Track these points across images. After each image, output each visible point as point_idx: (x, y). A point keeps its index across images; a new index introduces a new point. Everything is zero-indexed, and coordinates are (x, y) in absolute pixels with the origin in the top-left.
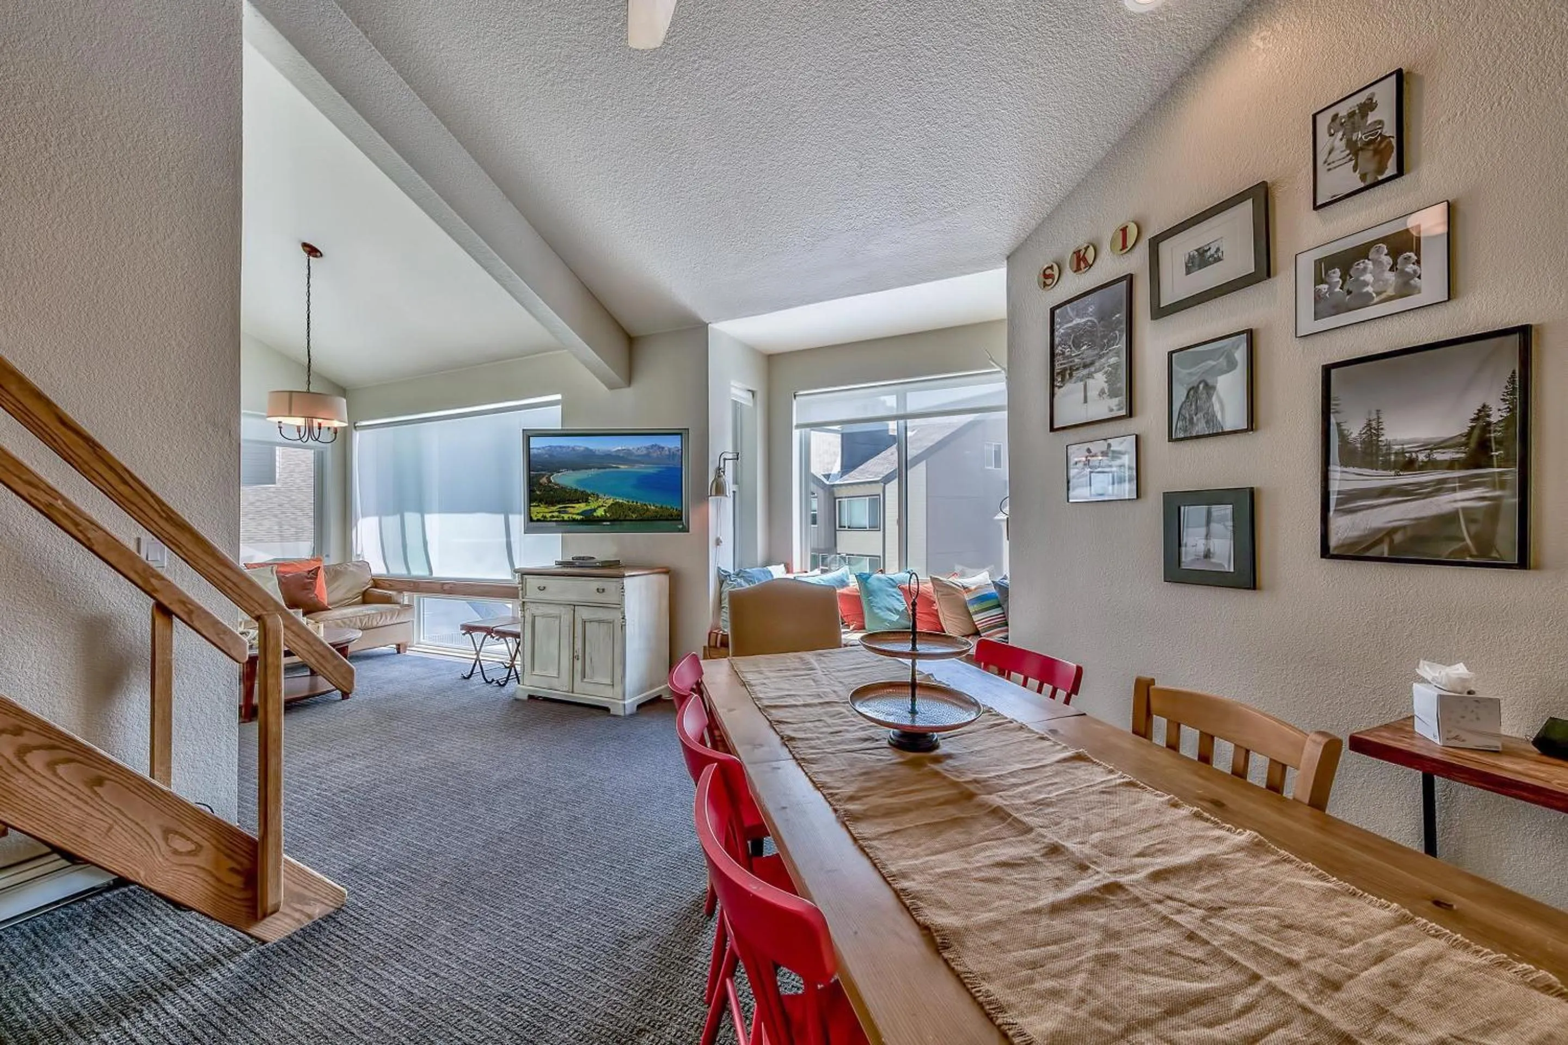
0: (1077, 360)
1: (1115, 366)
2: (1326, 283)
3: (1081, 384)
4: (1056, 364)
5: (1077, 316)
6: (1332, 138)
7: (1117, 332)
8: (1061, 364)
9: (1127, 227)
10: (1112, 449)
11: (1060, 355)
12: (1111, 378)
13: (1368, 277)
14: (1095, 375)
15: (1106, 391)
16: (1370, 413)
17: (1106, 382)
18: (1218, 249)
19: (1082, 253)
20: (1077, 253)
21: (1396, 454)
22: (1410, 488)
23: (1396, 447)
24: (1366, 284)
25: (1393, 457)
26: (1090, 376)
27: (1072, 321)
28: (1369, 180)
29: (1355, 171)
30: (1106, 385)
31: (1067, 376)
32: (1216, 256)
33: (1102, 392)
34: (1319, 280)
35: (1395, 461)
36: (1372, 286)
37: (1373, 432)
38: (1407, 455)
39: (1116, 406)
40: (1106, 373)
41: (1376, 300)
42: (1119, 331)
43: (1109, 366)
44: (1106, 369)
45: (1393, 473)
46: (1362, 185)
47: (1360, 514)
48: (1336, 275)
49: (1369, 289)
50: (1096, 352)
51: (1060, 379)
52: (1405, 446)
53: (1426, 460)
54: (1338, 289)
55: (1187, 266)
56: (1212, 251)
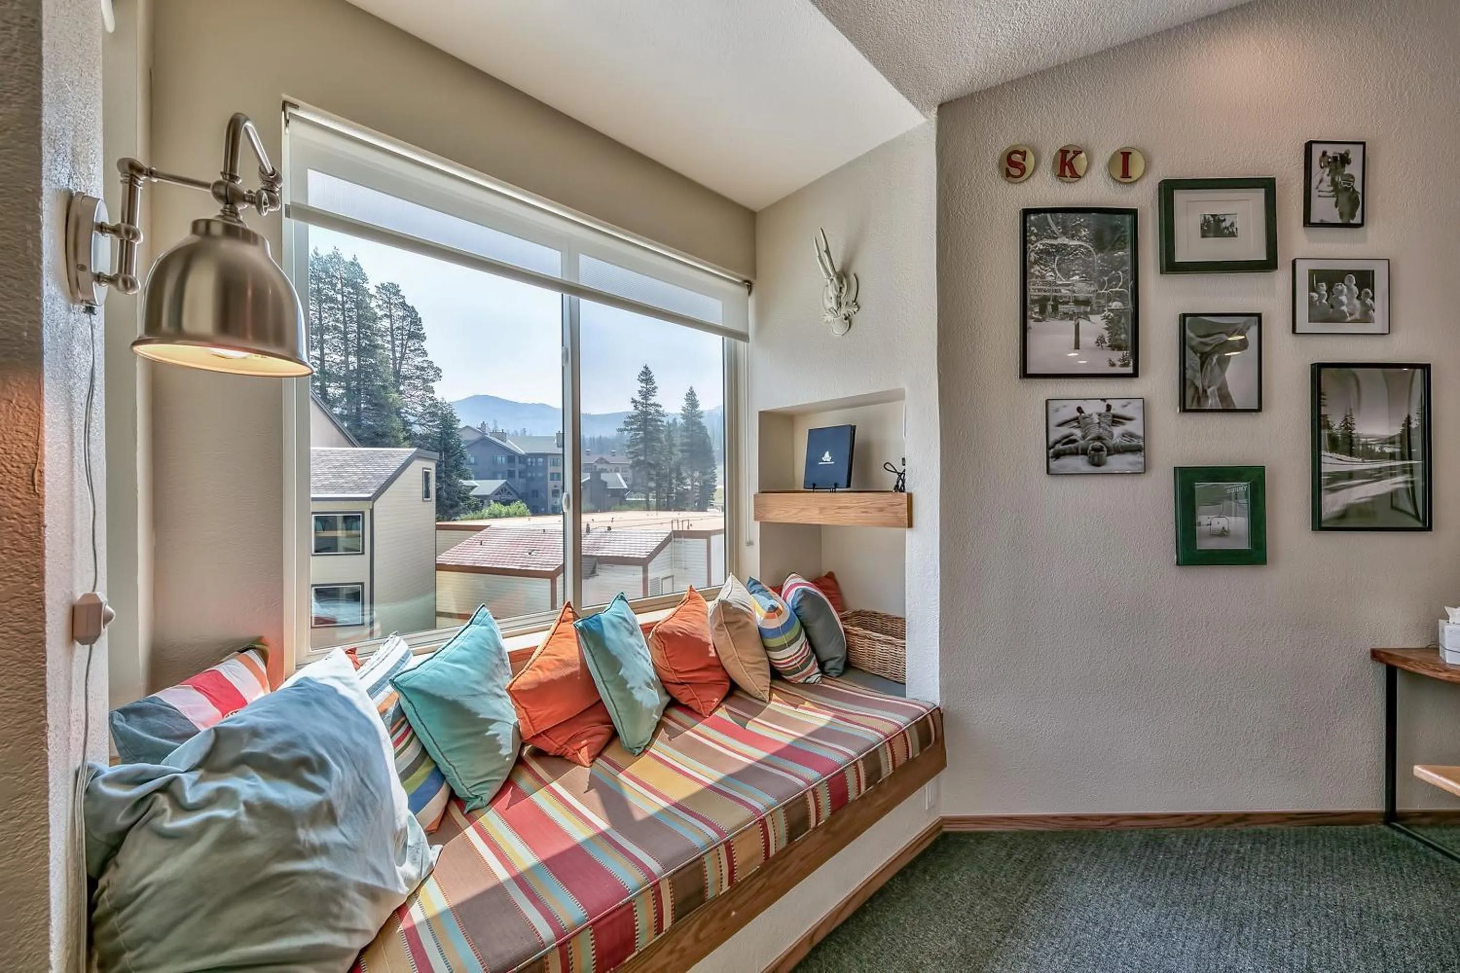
0: (1064, 291)
1: (1117, 312)
2: (1316, 292)
3: (1071, 324)
4: (1030, 287)
5: (1064, 233)
6: (1322, 171)
7: (1120, 273)
8: (1039, 290)
9: (1130, 153)
10: (1112, 411)
11: (1037, 277)
12: (1112, 324)
13: (1344, 298)
14: (1092, 317)
15: (1107, 340)
16: (1346, 412)
17: (1107, 329)
18: (1232, 225)
19: (1069, 157)
20: (1064, 152)
21: (1363, 445)
22: (1369, 472)
23: (1363, 440)
24: (1342, 304)
25: (1361, 448)
26: (1086, 316)
27: (1056, 238)
28: (1345, 221)
29: (1336, 206)
30: (1106, 334)
31: (1050, 309)
32: (1231, 230)
33: (1100, 341)
34: (1312, 289)
35: (1363, 450)
36: (1347, 307)
37: (1348, 426)
38: (1369, 447)
39: (1119, 360)
40: (1106, 317)
41: (1349, 319)
42: (1123, 272)
43: (1111, 310)
44: (1107, 313)
45: (1360, 460)
46: (1340, 221)
47: (1340, 493)
48: (1324, 287)
49: (1344, 308)
50: (1092, 289)
51: (1037, 310)
52: (1369, 440)
53: (1379, 451)
54: (1324, 301)
55: (1202, 228)
56: (1227, 224)
